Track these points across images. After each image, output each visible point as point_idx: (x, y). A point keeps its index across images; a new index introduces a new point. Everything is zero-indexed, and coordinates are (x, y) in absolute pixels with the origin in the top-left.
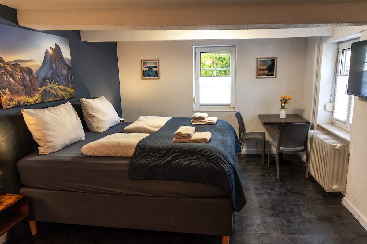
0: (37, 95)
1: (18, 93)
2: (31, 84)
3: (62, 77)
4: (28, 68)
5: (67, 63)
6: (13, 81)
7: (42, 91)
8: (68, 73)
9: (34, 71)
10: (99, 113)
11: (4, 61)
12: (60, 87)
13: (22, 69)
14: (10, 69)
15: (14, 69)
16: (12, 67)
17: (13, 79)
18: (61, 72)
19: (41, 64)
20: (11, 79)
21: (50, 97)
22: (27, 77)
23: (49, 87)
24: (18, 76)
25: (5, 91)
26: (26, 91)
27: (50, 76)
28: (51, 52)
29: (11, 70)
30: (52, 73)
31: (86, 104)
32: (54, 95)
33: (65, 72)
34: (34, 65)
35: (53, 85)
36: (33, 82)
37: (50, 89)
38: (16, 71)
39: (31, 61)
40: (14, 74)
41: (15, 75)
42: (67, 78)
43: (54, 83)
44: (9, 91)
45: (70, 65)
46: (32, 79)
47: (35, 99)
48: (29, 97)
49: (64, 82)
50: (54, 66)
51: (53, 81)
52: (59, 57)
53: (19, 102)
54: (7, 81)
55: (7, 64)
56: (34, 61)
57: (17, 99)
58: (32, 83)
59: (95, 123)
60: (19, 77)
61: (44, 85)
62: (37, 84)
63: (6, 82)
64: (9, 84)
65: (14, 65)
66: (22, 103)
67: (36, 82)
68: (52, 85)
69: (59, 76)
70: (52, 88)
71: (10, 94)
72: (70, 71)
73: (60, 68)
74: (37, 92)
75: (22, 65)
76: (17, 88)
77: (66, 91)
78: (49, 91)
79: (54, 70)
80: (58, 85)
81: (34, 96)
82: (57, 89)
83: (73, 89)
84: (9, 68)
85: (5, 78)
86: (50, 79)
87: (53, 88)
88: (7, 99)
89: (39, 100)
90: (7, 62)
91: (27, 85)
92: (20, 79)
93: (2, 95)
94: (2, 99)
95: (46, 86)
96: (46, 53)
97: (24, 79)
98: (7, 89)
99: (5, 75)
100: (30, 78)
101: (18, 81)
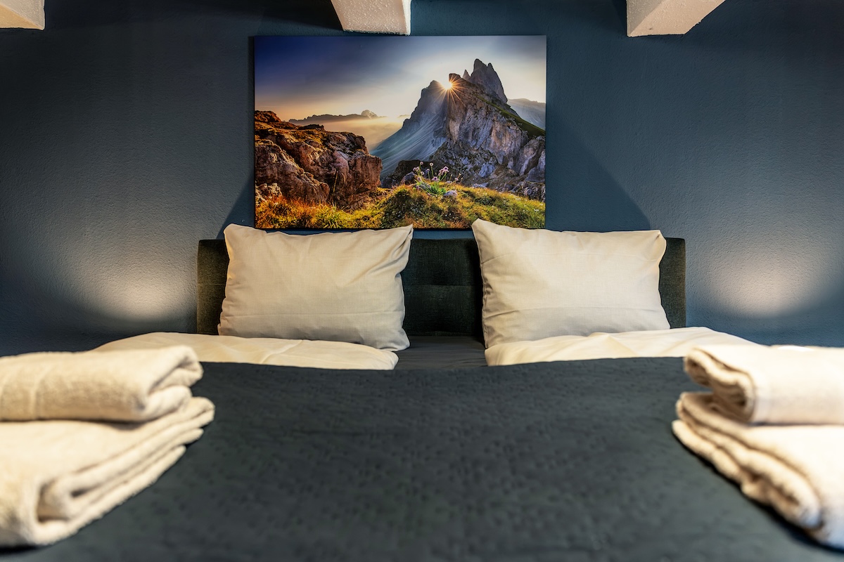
0: (368, 205)
1: (306, 195)
2: (354, 175)
3: (487, 160)
4: (350, 136)
5: (524, 116)
6: (296, 166)
7: (389, 196)
8: (522, 147)
9: (371, 142)
10: (508, 278)
11: (278, 120)
12: (472, 189)
13: (327, 139)
14: (291, 137)
15: (304, 138)
16: (300, 133)
17: (297, 162)
18: (487, 142)
19: (401, 124)
20: (290, 162)
21: (421, 216)
22: (343, 159)
23: (422, 189)
24: (313, 154)
25: (269, 189)
26: (331, 192)
27: (432, 157)
28: (447, 86)
29: (295, 140)
30: (444, 148)
31: (479, 241)
32: (440, 212)
33: (507, 144)
34: (373, 128)
35: (441, 184)
36: (360, 170)
37: (424, 194)
38: (311, 143)
39: (364, 116)
40: (301, 149)
41: (303, 151)
42: (510, 164)
43: (446, 178)
44: (279, 189)
45: (539, 123)
46: (359, 163)
47: (358, 217)
48: (339, 209)
49: (493, 176)
50: (455, 128)
51: (445, 170)
52: (487, 98)
53: (305, 218)
54: (278, 166)
55: (287, 126)
56: (374, 116)
57: (299, 209)
58: (356, 175)
60: (318, 157)
61: (404, 180)
62: (374, 176)
63: (275, 169)
64: (282, 173)
65: (305, 128)
66: (314, 220)
67: (372, 173)
68: (436, 183)
69: (471, 158)
70: (434, 191)
71: (281, 196)
72: (532, 141)
73: (483, 132)
74: (370, 199)
75: (330, 127)
76: (305, 184)
77: (497, 202)
78: (421, 199)
79: (456, 137)
80: (465, 182)
81: (359, 208)
82: (458, 196)
83: (540, 200)
84: (289, 137)
85: (275, 159)
86: (431, 164)
87: (440, 190)
88: (270, 206)
89: (374, 219)
90: (287, 121)
91: (340, 177)
92: (317, 163)
93: (259, 196)
94: (257, 205)
95: (407, 183)
96: (429, 93)
97: (331, 162)
98: (276, 184)
99: (274, 151)
100: (353, 162)
101: (312, 168)
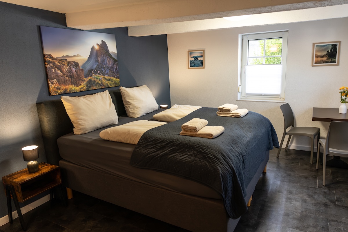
0: (82, 84)
1: (65, 83)
2: (77, 75)
3: (107, 69)
4: (75, 62)
5: (113, 56)
6: (61, 73)
7: (87, 81)
8: (114, 65)
9: (80, 64)
10: (135, 100)
11: (53, 57)
12: (105, 77)
13: (69, 63)
14: (58, 63)
15: (62, 63)
16: (60, 62)
17: (61, 72)
18: (107, 64)
19: (87, 59)
20: (59, 72)
21: (95, 86)
22: (74, 70)
23: (95, 78)
24: (65, 69)
25: (53, 81)
26: (72, 81)
27: (95, 68)
28: (97, 47)
29: (59, 64)
30: (98, 66)
31: (124, 92)
32: (99, 84)
33: (110, 64)
34: (80, 60)
35: (98, 76)
36: (79, 73)
37: (95, 79)
38: (64, 65)
39: (77, 56)
40: (61, 67)
41: (62, 68)
42: (112, 69)
43: (99, 74)
44: (56, 81)
45: (116, 58)
46: (78, 71)
47: (80, 88)
48: (75, 86)
49: (109, 73)
50: (100, 60)
51: (99, 72)
52: (105, 51)
53: (66, 90)
54: (55, 73)
55: (56, 59)
56: (80, 56)
57: (63, 87)
58: (78, 75)
59: (131, 109)
60: (67, 70)
61: (90, 76)
62: (83, 75)
63: (54, 74)
64: (57, 76)
65: (62, 60)
66: (68, 90)
67: (82, 74)
68: (97, 76)
69: (104, 68)
70: (97, 78)
71: (57, 83)
72: (115, 63)
73: (106, 60)
74: (82, 82)
75: (69, 60)
76: (64, 79)
77: (111, 80)
78: (94, 80)
79: (100, 62)
80: (104, 75)
81: (80, 85)
82: (102, 79)
83: (119, 78)
84: (57, 63)
85: (54, 71)
86: (96, 70)
87: (98, 78)
88: (55, 87)
89: (84, 88)
90: (56, 57)
91: (74, 76)
92: (67, 72)
93: (50, 84)
94: (50, 87)
95: (91, 76)
96: (93, 49)
97: (70, 71)
98: (55, 80)
99: (53, 68)
100: (76, 71)
101: (65, 73)
